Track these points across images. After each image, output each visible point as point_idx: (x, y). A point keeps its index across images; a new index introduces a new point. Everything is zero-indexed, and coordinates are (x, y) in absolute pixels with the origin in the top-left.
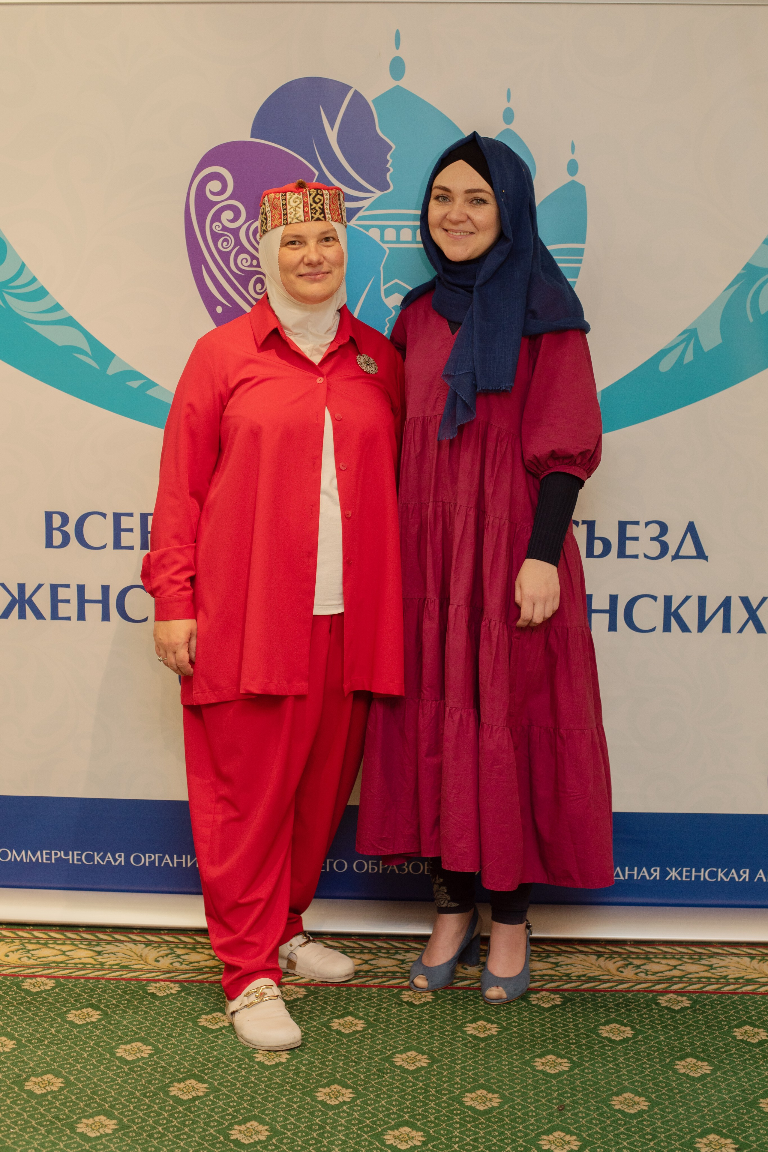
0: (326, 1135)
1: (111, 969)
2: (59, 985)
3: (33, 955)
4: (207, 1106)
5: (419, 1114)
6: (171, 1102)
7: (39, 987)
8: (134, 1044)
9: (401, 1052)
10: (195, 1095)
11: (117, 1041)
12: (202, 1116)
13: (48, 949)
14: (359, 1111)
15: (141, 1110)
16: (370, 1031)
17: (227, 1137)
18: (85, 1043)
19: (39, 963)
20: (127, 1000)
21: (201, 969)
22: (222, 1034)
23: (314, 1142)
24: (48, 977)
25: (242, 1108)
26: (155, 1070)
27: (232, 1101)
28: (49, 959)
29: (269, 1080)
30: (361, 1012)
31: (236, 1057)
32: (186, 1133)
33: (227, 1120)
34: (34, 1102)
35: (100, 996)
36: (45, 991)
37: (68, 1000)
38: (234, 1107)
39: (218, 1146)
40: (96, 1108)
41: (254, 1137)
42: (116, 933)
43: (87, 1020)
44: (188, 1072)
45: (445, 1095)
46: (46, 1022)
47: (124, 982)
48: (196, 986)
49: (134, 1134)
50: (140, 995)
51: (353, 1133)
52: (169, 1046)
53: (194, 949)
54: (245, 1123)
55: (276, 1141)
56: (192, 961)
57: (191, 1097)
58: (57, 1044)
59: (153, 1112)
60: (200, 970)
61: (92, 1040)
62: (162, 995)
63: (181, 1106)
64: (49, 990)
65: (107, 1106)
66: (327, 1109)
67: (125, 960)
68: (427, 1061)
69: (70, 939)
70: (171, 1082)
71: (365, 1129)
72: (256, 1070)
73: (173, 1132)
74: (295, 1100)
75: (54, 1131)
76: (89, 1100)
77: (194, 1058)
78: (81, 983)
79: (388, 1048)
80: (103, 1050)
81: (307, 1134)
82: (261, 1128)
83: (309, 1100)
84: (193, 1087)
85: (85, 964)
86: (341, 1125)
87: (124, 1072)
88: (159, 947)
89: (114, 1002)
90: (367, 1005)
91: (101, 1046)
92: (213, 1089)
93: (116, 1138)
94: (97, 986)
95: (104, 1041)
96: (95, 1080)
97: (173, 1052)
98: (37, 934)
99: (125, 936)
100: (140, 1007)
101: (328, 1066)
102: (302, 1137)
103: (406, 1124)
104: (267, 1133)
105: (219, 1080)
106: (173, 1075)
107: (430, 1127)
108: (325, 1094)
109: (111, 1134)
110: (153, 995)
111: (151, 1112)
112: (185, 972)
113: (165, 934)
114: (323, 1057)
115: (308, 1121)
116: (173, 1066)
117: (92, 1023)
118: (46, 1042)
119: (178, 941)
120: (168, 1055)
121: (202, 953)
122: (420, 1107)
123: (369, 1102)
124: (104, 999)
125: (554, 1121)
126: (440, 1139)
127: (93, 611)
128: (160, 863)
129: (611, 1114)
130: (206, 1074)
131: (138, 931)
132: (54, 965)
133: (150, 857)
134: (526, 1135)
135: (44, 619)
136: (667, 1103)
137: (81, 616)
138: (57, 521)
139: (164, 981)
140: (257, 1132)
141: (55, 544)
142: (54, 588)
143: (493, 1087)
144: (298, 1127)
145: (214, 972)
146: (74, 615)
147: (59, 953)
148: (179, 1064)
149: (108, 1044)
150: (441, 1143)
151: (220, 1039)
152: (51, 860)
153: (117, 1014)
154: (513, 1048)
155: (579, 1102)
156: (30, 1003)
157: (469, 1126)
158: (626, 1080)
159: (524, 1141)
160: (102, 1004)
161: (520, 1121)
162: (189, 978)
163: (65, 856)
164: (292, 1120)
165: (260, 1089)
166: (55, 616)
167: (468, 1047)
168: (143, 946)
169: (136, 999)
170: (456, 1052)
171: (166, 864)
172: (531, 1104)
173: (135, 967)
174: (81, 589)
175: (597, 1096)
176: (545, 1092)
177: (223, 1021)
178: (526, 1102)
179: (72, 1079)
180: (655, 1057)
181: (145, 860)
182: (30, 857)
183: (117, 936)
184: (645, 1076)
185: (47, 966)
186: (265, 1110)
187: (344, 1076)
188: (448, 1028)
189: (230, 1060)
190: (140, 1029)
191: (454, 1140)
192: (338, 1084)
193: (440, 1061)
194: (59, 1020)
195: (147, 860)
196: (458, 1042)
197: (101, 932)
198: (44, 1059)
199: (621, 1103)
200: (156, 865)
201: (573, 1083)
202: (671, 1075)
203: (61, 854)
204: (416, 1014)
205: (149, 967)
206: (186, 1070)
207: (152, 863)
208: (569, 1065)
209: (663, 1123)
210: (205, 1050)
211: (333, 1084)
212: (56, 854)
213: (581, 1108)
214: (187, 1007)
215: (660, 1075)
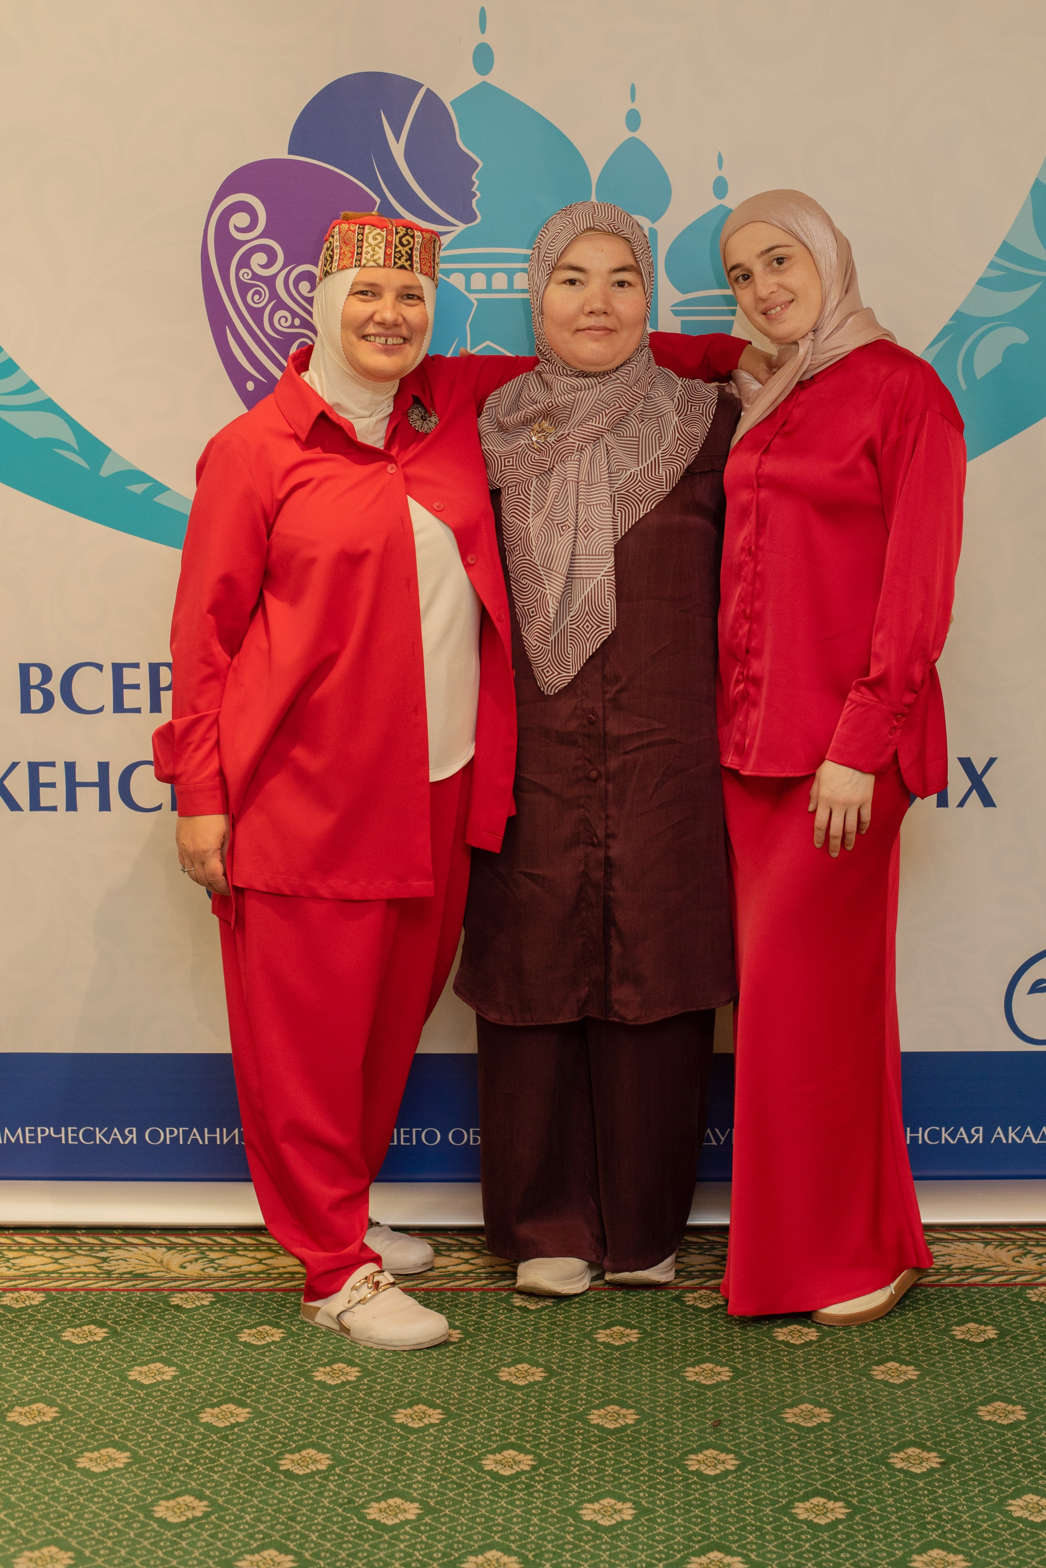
0: (405, 1462)
1: (121, 1278)
2: (50, 1298)
3: (14, 1264)
4: (250, 1433)
5: (530, 1435)
6: (202, 1430)
7: (24, 1302)
8: (152, 1366)
9: (508, 1365)
10: (234, 1422)
11: (129, 1362)
12: (243, 1445)
13: (34, 1257)
14: (450, 1433)
15: (162, 1441)
16: (468, 1342)
17: (275, 1468)
18: (86, 1365)
19: (22, 1273)
20: (142, 1314)
21: (243, 1275)
22: (271, 1350)
23: (390, 1470)
24: (35, 1290)
25: (296, 1435)
26: (180, 1394)
27: (282, 1427)
28: (36, 1268)
29: (331, 1402)
30: (457, 1320)
31: (289, 1377)
32: (221, 1465)
33: (275, 1449)
34: (19, 1435)
35: (106, 1310)
36: (31, 1306)
37: (62, 1316)
38: (285, 1433)
39: (263, 1477)
40: (102, 1439)
41: (311, 1466)
42: (127, 1235)
43: (89, 1339)
44: (224, 1395)
45: (564, 1412)
46: (33, 1343)
47: (138, 1293)
48: (235, 1296)
49: (153, 1468)
50: (159, 1308)
51: (442, 1458)
52: (199, 1367)
53: (233, 1252)
54: (299, 1452)
55: (340, 1470)
56: (231, 1266)
57: (228, 1424)
58: (49, 1368)
59: (178, 1442)
60: (241, 1277)
61: (96, 1362)
62: (190, 1307)
63: (215, 1434)
64: (37, 1306)
65: (116, 1437)
66: (408, 1433)
67: (140, 1267)
68: (543, 1374)
69: (64, 1243)
70: (203, 1408)
71: (458, 1454)
72: (315, 1391)
73: (205, 1464)
74: (366, 1423)
75: (47, 1467)
76: (92, 1431)
77: (233, 1379)
78: (81, 1296)
79: (491, 1361)
80: (111, 1373)
81: (380, 1462)
82: (320, 1456)
83: (385, 1423)
84: (231, 1413)
85: (85, 1273)
86: (426, 1450)
87: (140, 1397)
88: (186, 1250)
89: (125, 1316)
90: (466, 1312)
91: (109, 1369)
92: (257, 1414)
93: (130, 1472)
94: (102, 1299)
95: (113, 1363)
96: (101, 1407)
97: (204, 1373)
98: (18, 1239)
99: (139, 1238)
100: (160, 1322)
101: (410, 1384)
102: (374, 1464)
103: (512, 1446)
104: (328, 1462)
105: (265, 1403)
106: (205, 1399)
107: (542, 1450)
108: (406, 1415)
109: (122, 1469)
110: (178, 1307)
111: (175, 1442)
112: (222, 1279)
113: (194, 1235)
114: (405, 1373)
115: (383, 1447)
116: (204, 1389)
117: (95, 1342)
118: (34, 1366)
119: (212, 1243)
120: (198, 1377)
121: (244, 1256)
122: (531, 1427)
123: (464, 1423)
124: (111, 1314)
125: (706, 1438)
126: (556, 1462)
127: (88, 797)
128: (186, 1139)
129: (782, 1428)
130: (249, 1397)
131: (158, 1231)
132: (43, 1275)
133: (172, 1132)
134: (668, 1454)
135: (21, 810)
136: (856, 1414)
137: (72, 805)
138: (36, 676)
139: (192, 1290)
140: (315, 1461)
141: (33, 708)
142: (34, 768)
143: (630, 1402)
144: (370, 1454)
145: (260, 1279)
146: (62, 803)
147: (50, 1261)
148: (212, 1386)
149: (117, 1365)
150: (557, 1467)
151: (267, 1357)
152: (36, 1140)
153: (129, 1331)
154: (658, 1356)
155: (741, 1416)
156: (12, 1322)
157: (594, 1446)
158: (804, 1389)
159: (665, 1462)
160: (109, 1319)
161: (662, 1439)
162: (227, 1286)
163: (55, 1133)
164: (362, 1446)
165: (320, 1412)
166: (35, 805)
167: (599, 1357)
168: (164, 1250)
169: (155, 1313)
170: (583, 1364)
171: (195, 1141)
172: (677, 1419)
173: (154, 1275)
174: (70, 768)
175: (765, 1408)
176: (696, 1405)
177: (272, 1335)
178: (672, 1418)
179: (70, 1408)
180: (846, 1363)
181: (166, 1136)
182: (7, 1136)
183: (129, 1239)
184: (829, 1385)
185: (34, 1277)
186: (326, 1436)
187: (432, 1394)
188: (573, 1336)
189: (281, 1381)
190: (160, 1347)
191: (573, 1463)
192: (424, 1404)
193: (560, 1374)
194: (52, 1340)
195: (168, 1136)
196: (586, 1351)
197: (106, 1235)
198: (32, 1385)
199: (795, 1415)
200: (181, 1142)
201: (735, 1394)
202: (865, 1383)
203: (50, 1131)
204: (531, 1320)
205: (173, 1275)
206: (221, 1394)
207: (175, 1140)
208: (731, 1374)
209: (849, 1437)
210: (247, 1370)
211: (418, 1404)
212: (43, 1132)
213: (743, 1423)
214: (224, 1320)
215: (850, 1382)
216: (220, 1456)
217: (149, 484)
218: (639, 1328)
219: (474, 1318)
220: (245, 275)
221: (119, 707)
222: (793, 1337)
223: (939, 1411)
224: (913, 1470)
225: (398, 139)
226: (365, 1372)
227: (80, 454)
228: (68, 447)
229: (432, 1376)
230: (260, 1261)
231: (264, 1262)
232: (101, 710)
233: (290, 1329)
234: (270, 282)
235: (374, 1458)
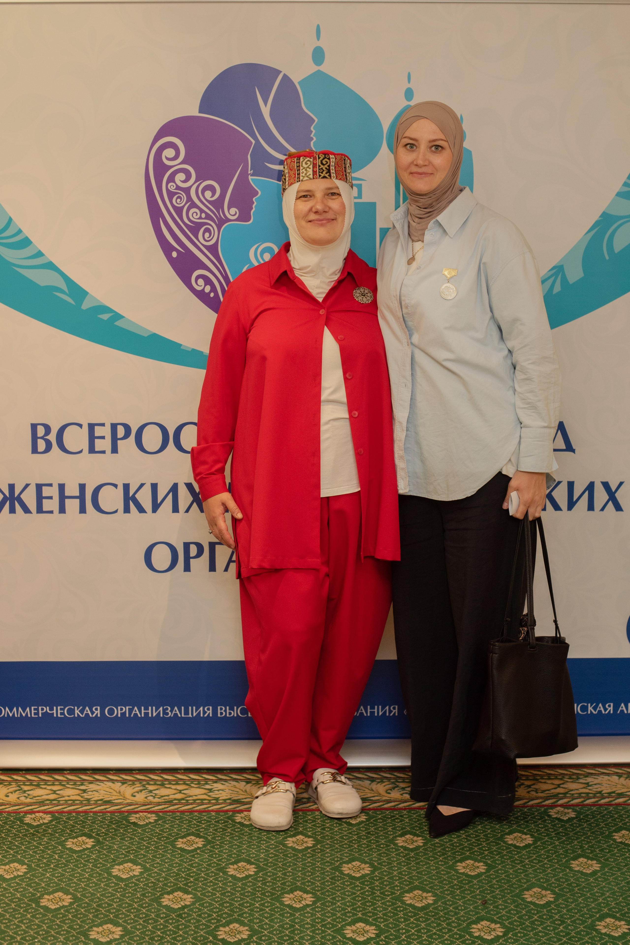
0: (296, 932)
1: (96, 804)
2: (55, 818)
3: (29, 795)
4: (195, 913)
6: (164, 911)
7: (39, 821)
8: (126, 865)
9: (348, 863)
10: (183, 905)
11: (111, 863)
12: (192, 921)
13: (40, 790)
14: (320, 911)
15: (141, 918)
16: (319, 847)
17: (215, 937)
18: (85, 865)
19: (35, 801)
20: (114, 829)
21: (172, 801)
22: (198, 854)
24: (44, 812)
25: (224, 913)
26: (146, 885)
27: (214, 908)
28: (43, 797)
29: (242, 890)
31: (212, 872)
32: (181, 936)
33: (213, 924)
34: (50, 916)
35: (91, 826)
36: (44, 824)
37: (65, 831)
38: (217, 912)
40: (103, 918)
41: (238, 936)
42: (96, 774)
43: (83, 846)
44: (174, 885)
45: (389, 895)
46: (49, 850)
47: (109, 814)
48: (169, 816)
50: (124, 824)
51: (318, 929)
52: (155, 865)
53: (163, 785)
54: (228, 925)
55: (256, 938)
56: (163, 795)
57: (180, 906)
58: (62, 867)
59: (151, 919)
60: (170, 802)
61: (91, 863)
62: (143, 823)
63: (174, 914)
64: (47, 823)
65: (112, 916)
66: (294, 911)
67: (107, 796)
68: (370, 869)
69: (58, 780)
70: (162, 895)
71: (328, 926)
72: (230, 882)
73: (171, 935)
74: (266, 905)
75: (71, 938)
76: (96, 912)
77: (178, 874)
78: (73, 816)
79: (336, 859)
80: (101, 870)
81: (281, 932)
82: (242, 928)
83: (278, 905)
84: (181, 898)
85: (74, 801)
86: (307, 923)
87: (121, 888)
88: (134, 784)
89: (103, 831)
91: (99, 868)
92: (197, 899)
93: (124, 941)
94: (87, 819)
95: (101, 863)
96: (98, 895)
97: (159, 870)
98: (29, 777)
99: (103, 776)
100: (126, 834)
101: (289, 876)
102: (277, 934)
103: (361, 920)
104: (248, 933)
105: (201, 891)
106: (163, 889)
107: (380, 922)
108: (290, 899)
109: (119, 939)
110: (135, 824)
111: (149, 920)
112: (159, 804)
113: (137, 774)
114: (284, 869)
115: (280, 922)
116: (161, 882)
117: (88, 848)
118: (52, 866)
119: (148, 779)
120: (156, 872)
121: (169, 788)
122: (370, 906)
123: (328, 904)
124: (94, 829)
125: (480, 913)
126: (390, 931)
127: (72, 505)
128: (130, 714)
129: (525, 906)
130: (190, 887)
131: (114, 772)
132: (48, 802)
133: (122, 709)
134: (459, 925)
135: (31, 513)
136: (568, 895)
137: (62, 510)
138: (41, 431)
139: (142, 812)
140: (240, 932)
141: (39, 450)
142: (39, 487)
143: (427, 888)
144: (273, 927)
145: (182, 804)
146: (56, 509)
147: (51, 792)
148: (166, 879)
149: (104, 865)
150: (391, 935)
151: (197, 858)
152: (38, 715)
153: (107, 841)
154: (438, 855)
155: (498, 896)
156: (33, 835)
157: (412, 919)
158: (533, 878)
159: (458, 930)
160: (94, 833)
161: (453, 914)
162: (163, 809)
163: (50, 710)
164: (267, 921)
165: (236, 897)
166: (40, 510)
167: (402, 857)
168: (120, 784)
169: (122, 828)
170: (393, 861)
171: (136, 715)
172: (459, 900)
173: (116, 801)
174: (62, 487)
175: (512, 892)
176: (468, 890)
177: (197, 843)
178: (456, 899)
179: (79, 895)
180: (554, 859)
181: (118, 712)
182: (21, 712)
183: (97, 777)
184: (547, 874)
185: (42, 803)
186: (243, 914)
187: (303, 883)
188: (383, 842)
189: (207, 875)
190: (128, 852)
191: (401, 931)
192: (300, 891)
193: (380, 869)
194: (60, 848)
195: (119, 712)
196: (393, 852)
197: (83, 774)
198: (53, 880)
199: (531, 896)
200: (127, 716)
201: (491, 882)
202: (569, 873)
203: (47, 709)
204: (354, 831)
205: (128, 801)
206: (172, 884)
207: (123, 714)
208: (485, 868)
209: (568, 911)
210: (185, 867)
211: (296, 891)
212: (42, 709)
213: (500, 902)
214: (165, 832)
215: (560, 872)
216: (179, 929)
217: (112, 314)
218: (422, 837)
219: (319, 830)
220: (172, 187)
221: (92, 450)
222: (518, 842)
223: (618, 892)
224: (612, 933)
225: (266, 105)
226: (260, 868)
227: (69, 296)
228: (62, 291)
229: (301, 871)
230: (180, 792)
231: (182, 792)
232: (81, 452)
233: (207, 838)
234: (187, 191)
235: (276, 930)
